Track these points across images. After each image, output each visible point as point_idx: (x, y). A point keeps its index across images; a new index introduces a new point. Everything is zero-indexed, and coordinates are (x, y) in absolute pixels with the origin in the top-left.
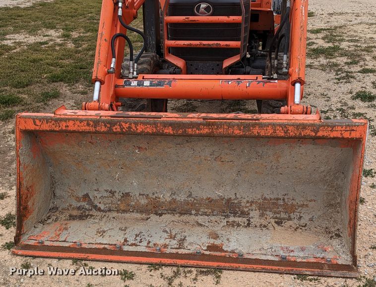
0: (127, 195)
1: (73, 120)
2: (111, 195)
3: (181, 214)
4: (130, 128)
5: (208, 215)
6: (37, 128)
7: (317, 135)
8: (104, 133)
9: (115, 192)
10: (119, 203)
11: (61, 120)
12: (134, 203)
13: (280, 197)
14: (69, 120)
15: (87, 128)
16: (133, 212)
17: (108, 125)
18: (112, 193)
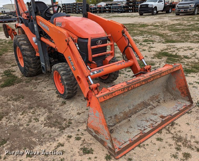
0: (116, 115)
1: (117, 91)
2: (111, 118)
3: (136, 113)
4: (134, 86)
5: (142, 110)
6: (105, 100)
7: (174, 71)
8: (127, 91)
9: (112, 116)
10: (115, 120)
11: (113, 93)
12: (119, 117)
13: (154, 95)
14: (115, 91)
15: (122, 92)
16: (122, 120)
17: (128, 88)
18: (111, 117)
